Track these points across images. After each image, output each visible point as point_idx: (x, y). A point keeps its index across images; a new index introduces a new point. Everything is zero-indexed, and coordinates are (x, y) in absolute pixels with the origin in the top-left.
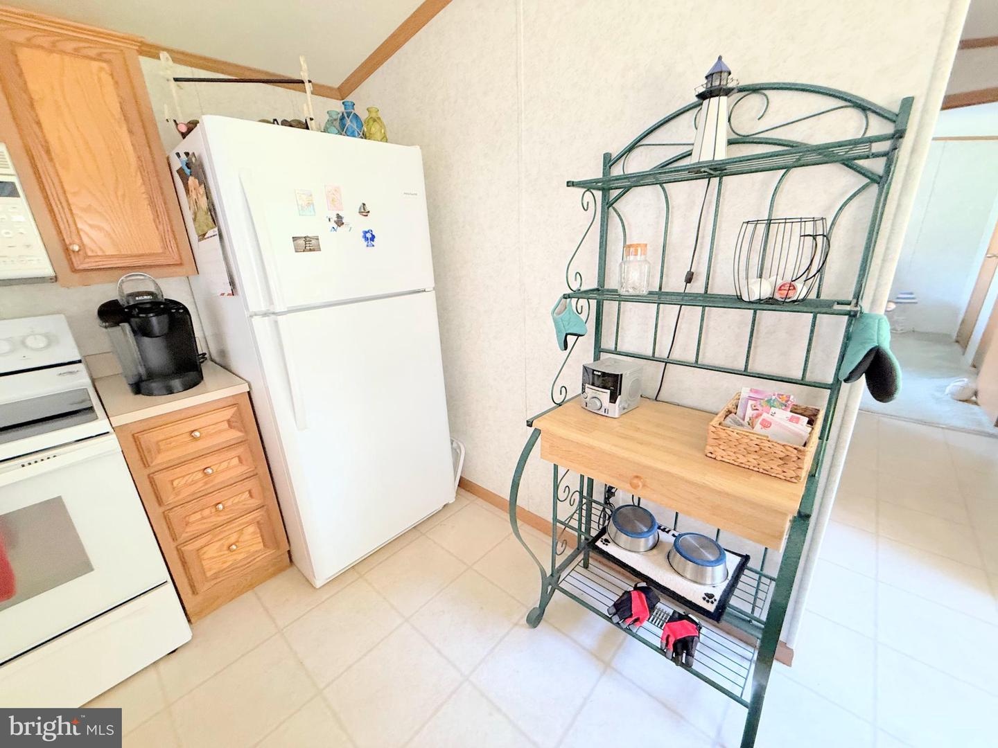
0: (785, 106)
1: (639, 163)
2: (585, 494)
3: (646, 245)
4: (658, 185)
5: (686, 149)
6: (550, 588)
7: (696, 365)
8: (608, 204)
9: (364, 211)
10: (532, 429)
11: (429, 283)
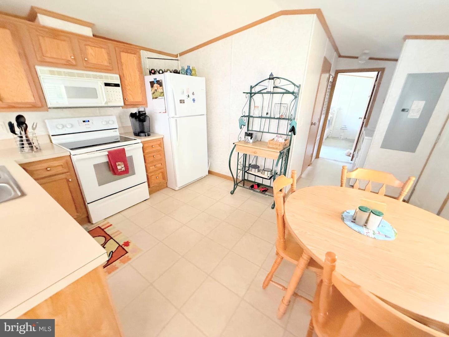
0: (283, 82)
1: (257, 89)
2: (244, 165)
3: (258, 107)
4: (261, 94)
5: (266, 87)
6: (236, 186)
7: (268, 132)
8: (251, 97)
9: (193, 94)
10: (234, 145)
11: (205, 113)
